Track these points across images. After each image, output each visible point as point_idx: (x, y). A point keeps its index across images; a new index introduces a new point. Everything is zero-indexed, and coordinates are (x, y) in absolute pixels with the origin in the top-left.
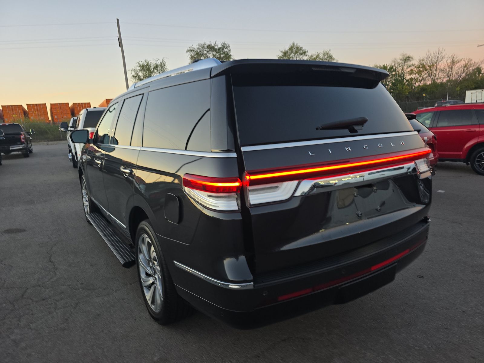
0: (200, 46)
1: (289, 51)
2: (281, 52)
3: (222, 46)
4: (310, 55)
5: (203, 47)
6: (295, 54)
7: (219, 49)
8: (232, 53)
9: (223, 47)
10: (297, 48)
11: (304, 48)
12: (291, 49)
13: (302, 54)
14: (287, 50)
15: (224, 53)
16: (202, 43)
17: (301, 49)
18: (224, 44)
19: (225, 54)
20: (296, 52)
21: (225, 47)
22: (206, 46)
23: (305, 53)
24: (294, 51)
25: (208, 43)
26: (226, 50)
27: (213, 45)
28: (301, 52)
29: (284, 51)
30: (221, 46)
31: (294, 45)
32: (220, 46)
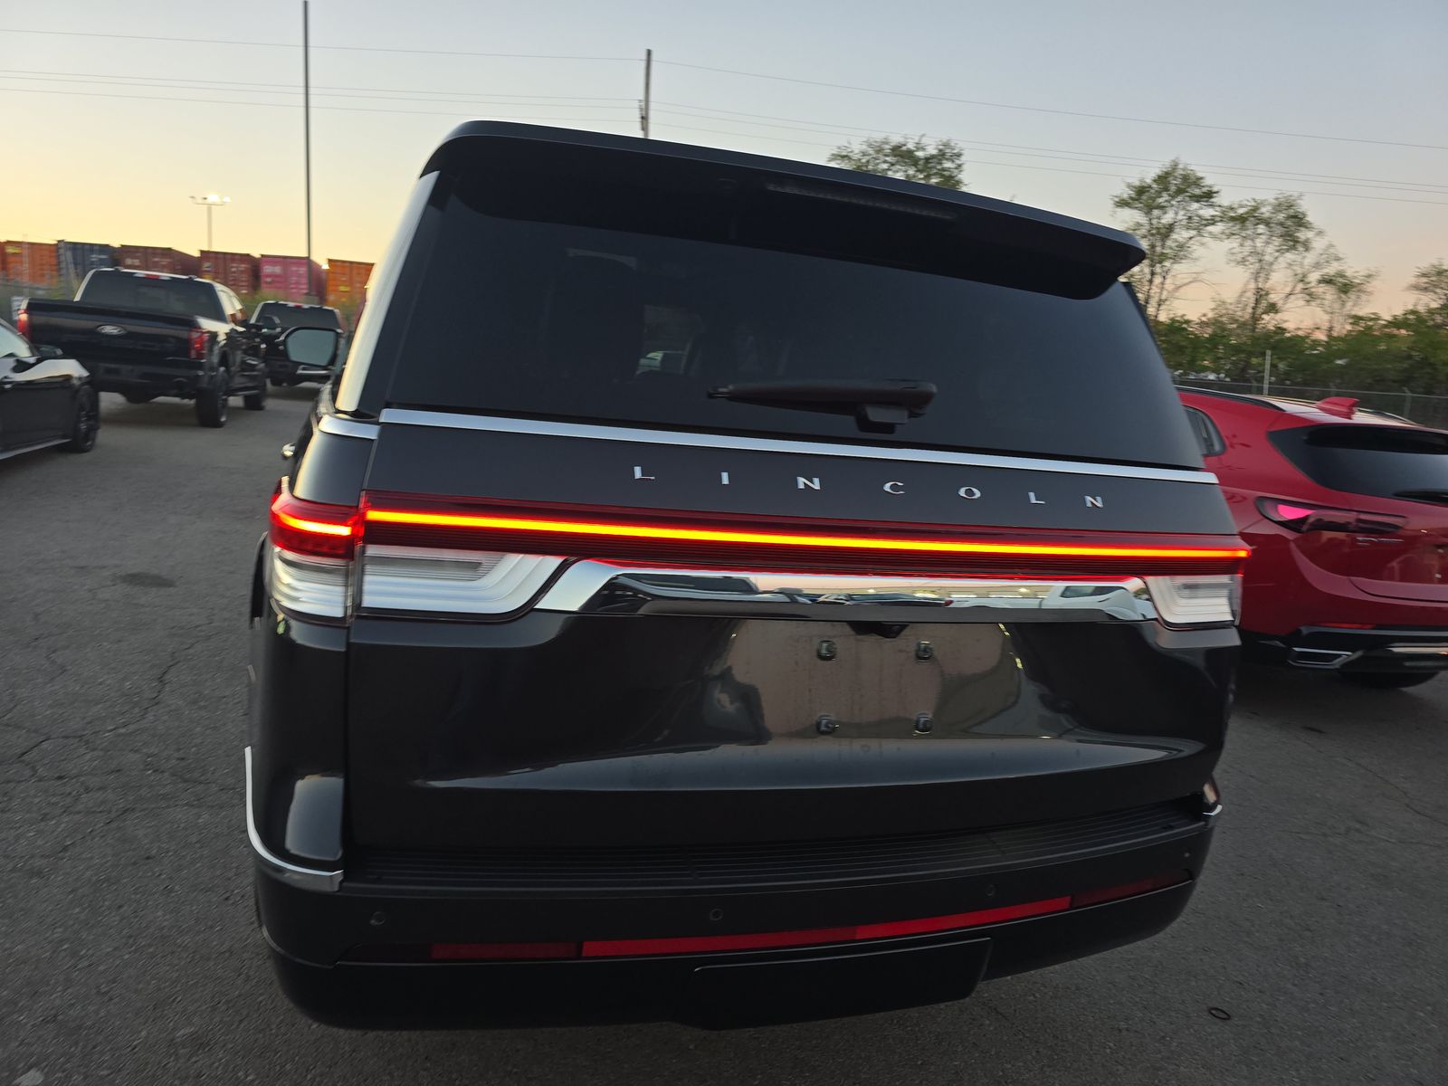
0: (870, 145)
1: (1155, 186)
2: (1129, 186)
3: (940, 150)
4: (1226, 203)
5: (879, 150)
6: (1173, 197)
7: (927, 160)
8: (963, 176)
9: (941, 155)
10: (1185, 178)
11: (1210, 181)
12: (1163, 179)
13: (1197, 198)
14: (1149, 181)
15: (940, 174)
16: (878, 136)
17: (1197, 182)
18: (946, 145)
19: (942, 176)
20: (1180, 191)
21: (948, 156)
22: (887, 148)
23: (1208, 195)
24: (1173, 188)
25: (896, 139)
26: (947, 165)
27: (911, 146)
28: (1197, 191)
29: (1137, 183)
30: (935, 152)
31: (1175, 166)
32: (932, 151)
